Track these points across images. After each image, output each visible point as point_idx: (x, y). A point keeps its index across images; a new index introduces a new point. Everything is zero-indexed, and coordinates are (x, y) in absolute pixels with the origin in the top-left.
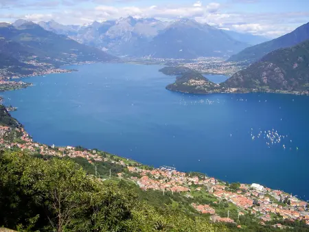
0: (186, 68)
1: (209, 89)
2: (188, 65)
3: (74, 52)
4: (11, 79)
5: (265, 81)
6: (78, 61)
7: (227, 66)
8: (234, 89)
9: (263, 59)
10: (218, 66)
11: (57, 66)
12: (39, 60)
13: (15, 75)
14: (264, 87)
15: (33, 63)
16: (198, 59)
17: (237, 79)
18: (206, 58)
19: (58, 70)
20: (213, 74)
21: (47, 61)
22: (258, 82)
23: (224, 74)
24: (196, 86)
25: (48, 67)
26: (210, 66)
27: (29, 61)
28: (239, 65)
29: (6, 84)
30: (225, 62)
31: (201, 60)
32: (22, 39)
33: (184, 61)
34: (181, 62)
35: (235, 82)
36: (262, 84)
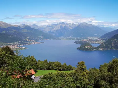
0: (84, 41)
1: (92, 49)
2: (85, 40)
3: (42, 36)
4: (20, 46)
5: (113, 46)
6: (44, 39)
7: (99, 40)
8: (102, 49)
9: (112, 38)
10: (96, 40)
11: (36, 41)
12: (29, 39)
13: (21, 45)
14: (113, 48)
15: (28, 40)
16: (88, 38)
17: (103, 45)
18: (92, 37)
19: (37, 42)
20: (94, 43)
21: (32, 39)
22: (110, 46)
23: (98, 43)
24: (88, 48)
25: (33, 42)
26: (93, 40)
27: (26, 39)
28: (103, 40)
29: (18, 48)
30: (99, 39)
31: (90, 38)
32: (23, 31)
33: (83, 39)
34: (82, 39)
35: (102, 46)
36: (112, 47)
